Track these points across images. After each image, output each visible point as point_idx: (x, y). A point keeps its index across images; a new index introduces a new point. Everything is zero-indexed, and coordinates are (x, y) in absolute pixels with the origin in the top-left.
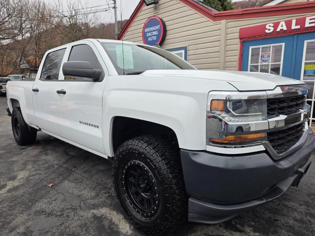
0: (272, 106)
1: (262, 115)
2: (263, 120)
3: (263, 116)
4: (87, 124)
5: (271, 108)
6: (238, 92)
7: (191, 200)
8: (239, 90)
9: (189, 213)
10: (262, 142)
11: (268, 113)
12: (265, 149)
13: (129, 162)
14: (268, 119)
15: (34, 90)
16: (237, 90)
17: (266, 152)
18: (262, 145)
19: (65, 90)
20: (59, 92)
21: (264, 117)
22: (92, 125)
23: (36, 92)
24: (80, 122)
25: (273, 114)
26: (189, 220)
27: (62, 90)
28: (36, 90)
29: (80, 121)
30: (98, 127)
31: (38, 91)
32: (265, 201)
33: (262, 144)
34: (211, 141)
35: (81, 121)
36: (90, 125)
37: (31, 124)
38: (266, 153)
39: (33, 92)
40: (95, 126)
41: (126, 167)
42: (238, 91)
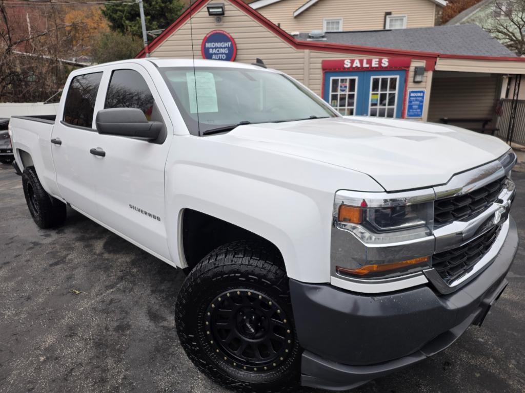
0: (444, 210)
1: (426, 225)
3: (426, 228)
4: (142, 212)
5: (441, 212)
6: (385, 193)
7: (306, 356)
8: (387, 190)
9: (303, 374)
10: (422, 271)
11: (436, 221)
12: (427, 281)
13: (213, 301)
15: (54, 142)
16: (384, 190)
17: (430, 285)
18: (423, 276)
19: (104, 150)
20: (94, 152)
21: (429, 231)
22: (150, 215)
23: (58, 145)
24: (132, 207)
26: (303, 384)
27: (98, 148)
28: (57, 142)
29: (130, 205)
30: (159, 219)
31: (60, 143)
32: (424, 357)
33: (423, 273)
34: (338, 270)
35: (132, 205)
36: (146, 213)
37: (54, 194)
38: (428, 287)
39: (53, 144)
40: (154, 217)
41: (209, 314)
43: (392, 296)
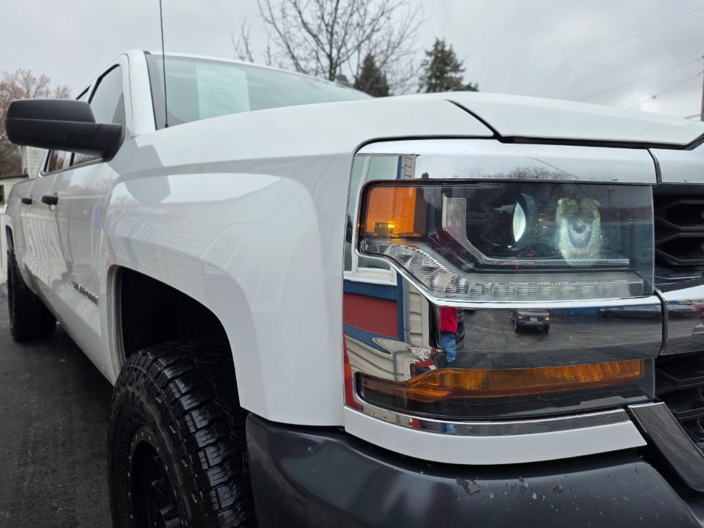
0: (685, 231)
1: (632, 269)
2: (635, 291)
3: (632, 275)
5: (674, 236)
6: (496, 141)
8: (504, 132)
10: (625, 406)
11: (661, 262)
12: (644, 443)
14: (665, 290)
16: (491, 134)
17: (651, 453)
18: (630, 422)
21: (641, 282)
25: (690, 269)
33: (630, 415)
42: (497, 136)
43: (529, 481)
